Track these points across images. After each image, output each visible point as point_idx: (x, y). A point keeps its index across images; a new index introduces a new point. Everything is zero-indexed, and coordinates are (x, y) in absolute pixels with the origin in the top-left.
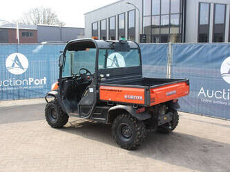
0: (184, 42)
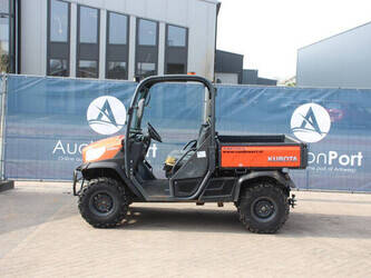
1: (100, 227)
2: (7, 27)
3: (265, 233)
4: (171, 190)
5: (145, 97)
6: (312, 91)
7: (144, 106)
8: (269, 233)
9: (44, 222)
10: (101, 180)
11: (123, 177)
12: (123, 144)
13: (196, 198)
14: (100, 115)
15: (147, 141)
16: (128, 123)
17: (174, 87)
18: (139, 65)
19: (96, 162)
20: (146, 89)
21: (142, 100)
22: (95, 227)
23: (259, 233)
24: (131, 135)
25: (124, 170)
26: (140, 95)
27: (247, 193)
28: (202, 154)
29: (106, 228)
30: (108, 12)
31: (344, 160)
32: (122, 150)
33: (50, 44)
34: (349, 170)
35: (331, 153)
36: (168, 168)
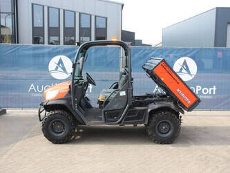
0: (18, 43)
1: (56, 143)
2: (11, 20)
3: (165, 144)
4: (103, 117)
5: (84, 56)
6: (185, 49)
7: (83, 61)
8: (168, 144)
9: (20, 140)
10: (56, 112)
11: (71, 110)
12: (70, 88)
13: (120, 122)
14: (57, 68)
15: (86, 84)
16: (73, 74)
17: (102, 48)
18: (81, 38)
19: (53, 100)
20: (84, 50)
21: (82, 58)
22: (54, 143)
23: (161, 143)
24: (75, 81)
25: (71, 106)
26: (80, 54)
27: (153, 118)
28: (123, 93)
29: (60, 143)
30: (64, 10)
31: (205, 91)
32: (70, 92)
33: (34, 28)
34: (208, 97)
35: (198, 87)
36: (100, 103)
